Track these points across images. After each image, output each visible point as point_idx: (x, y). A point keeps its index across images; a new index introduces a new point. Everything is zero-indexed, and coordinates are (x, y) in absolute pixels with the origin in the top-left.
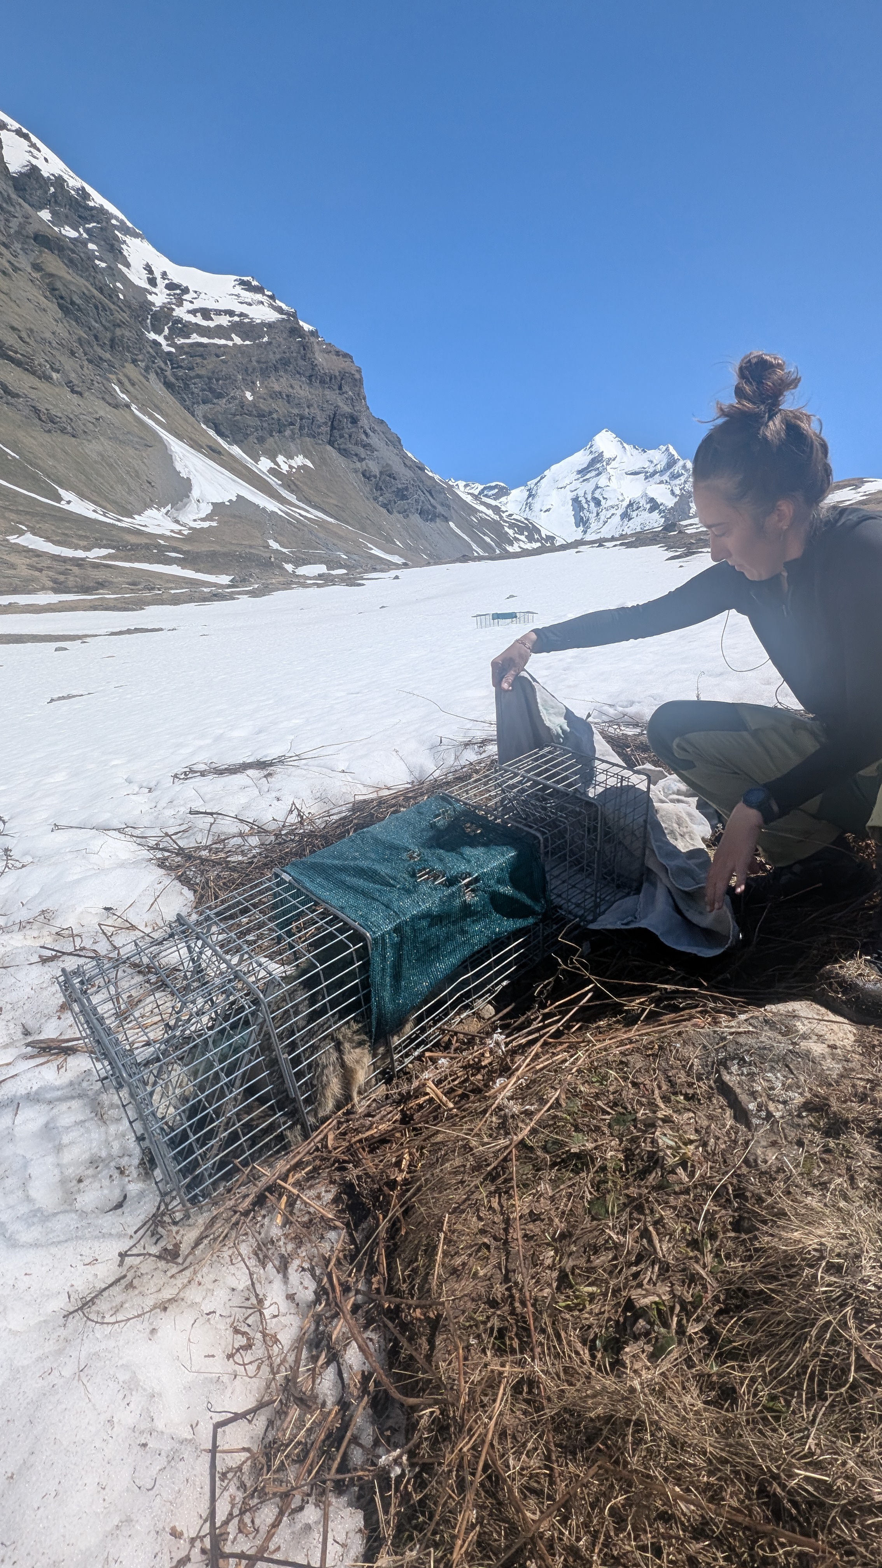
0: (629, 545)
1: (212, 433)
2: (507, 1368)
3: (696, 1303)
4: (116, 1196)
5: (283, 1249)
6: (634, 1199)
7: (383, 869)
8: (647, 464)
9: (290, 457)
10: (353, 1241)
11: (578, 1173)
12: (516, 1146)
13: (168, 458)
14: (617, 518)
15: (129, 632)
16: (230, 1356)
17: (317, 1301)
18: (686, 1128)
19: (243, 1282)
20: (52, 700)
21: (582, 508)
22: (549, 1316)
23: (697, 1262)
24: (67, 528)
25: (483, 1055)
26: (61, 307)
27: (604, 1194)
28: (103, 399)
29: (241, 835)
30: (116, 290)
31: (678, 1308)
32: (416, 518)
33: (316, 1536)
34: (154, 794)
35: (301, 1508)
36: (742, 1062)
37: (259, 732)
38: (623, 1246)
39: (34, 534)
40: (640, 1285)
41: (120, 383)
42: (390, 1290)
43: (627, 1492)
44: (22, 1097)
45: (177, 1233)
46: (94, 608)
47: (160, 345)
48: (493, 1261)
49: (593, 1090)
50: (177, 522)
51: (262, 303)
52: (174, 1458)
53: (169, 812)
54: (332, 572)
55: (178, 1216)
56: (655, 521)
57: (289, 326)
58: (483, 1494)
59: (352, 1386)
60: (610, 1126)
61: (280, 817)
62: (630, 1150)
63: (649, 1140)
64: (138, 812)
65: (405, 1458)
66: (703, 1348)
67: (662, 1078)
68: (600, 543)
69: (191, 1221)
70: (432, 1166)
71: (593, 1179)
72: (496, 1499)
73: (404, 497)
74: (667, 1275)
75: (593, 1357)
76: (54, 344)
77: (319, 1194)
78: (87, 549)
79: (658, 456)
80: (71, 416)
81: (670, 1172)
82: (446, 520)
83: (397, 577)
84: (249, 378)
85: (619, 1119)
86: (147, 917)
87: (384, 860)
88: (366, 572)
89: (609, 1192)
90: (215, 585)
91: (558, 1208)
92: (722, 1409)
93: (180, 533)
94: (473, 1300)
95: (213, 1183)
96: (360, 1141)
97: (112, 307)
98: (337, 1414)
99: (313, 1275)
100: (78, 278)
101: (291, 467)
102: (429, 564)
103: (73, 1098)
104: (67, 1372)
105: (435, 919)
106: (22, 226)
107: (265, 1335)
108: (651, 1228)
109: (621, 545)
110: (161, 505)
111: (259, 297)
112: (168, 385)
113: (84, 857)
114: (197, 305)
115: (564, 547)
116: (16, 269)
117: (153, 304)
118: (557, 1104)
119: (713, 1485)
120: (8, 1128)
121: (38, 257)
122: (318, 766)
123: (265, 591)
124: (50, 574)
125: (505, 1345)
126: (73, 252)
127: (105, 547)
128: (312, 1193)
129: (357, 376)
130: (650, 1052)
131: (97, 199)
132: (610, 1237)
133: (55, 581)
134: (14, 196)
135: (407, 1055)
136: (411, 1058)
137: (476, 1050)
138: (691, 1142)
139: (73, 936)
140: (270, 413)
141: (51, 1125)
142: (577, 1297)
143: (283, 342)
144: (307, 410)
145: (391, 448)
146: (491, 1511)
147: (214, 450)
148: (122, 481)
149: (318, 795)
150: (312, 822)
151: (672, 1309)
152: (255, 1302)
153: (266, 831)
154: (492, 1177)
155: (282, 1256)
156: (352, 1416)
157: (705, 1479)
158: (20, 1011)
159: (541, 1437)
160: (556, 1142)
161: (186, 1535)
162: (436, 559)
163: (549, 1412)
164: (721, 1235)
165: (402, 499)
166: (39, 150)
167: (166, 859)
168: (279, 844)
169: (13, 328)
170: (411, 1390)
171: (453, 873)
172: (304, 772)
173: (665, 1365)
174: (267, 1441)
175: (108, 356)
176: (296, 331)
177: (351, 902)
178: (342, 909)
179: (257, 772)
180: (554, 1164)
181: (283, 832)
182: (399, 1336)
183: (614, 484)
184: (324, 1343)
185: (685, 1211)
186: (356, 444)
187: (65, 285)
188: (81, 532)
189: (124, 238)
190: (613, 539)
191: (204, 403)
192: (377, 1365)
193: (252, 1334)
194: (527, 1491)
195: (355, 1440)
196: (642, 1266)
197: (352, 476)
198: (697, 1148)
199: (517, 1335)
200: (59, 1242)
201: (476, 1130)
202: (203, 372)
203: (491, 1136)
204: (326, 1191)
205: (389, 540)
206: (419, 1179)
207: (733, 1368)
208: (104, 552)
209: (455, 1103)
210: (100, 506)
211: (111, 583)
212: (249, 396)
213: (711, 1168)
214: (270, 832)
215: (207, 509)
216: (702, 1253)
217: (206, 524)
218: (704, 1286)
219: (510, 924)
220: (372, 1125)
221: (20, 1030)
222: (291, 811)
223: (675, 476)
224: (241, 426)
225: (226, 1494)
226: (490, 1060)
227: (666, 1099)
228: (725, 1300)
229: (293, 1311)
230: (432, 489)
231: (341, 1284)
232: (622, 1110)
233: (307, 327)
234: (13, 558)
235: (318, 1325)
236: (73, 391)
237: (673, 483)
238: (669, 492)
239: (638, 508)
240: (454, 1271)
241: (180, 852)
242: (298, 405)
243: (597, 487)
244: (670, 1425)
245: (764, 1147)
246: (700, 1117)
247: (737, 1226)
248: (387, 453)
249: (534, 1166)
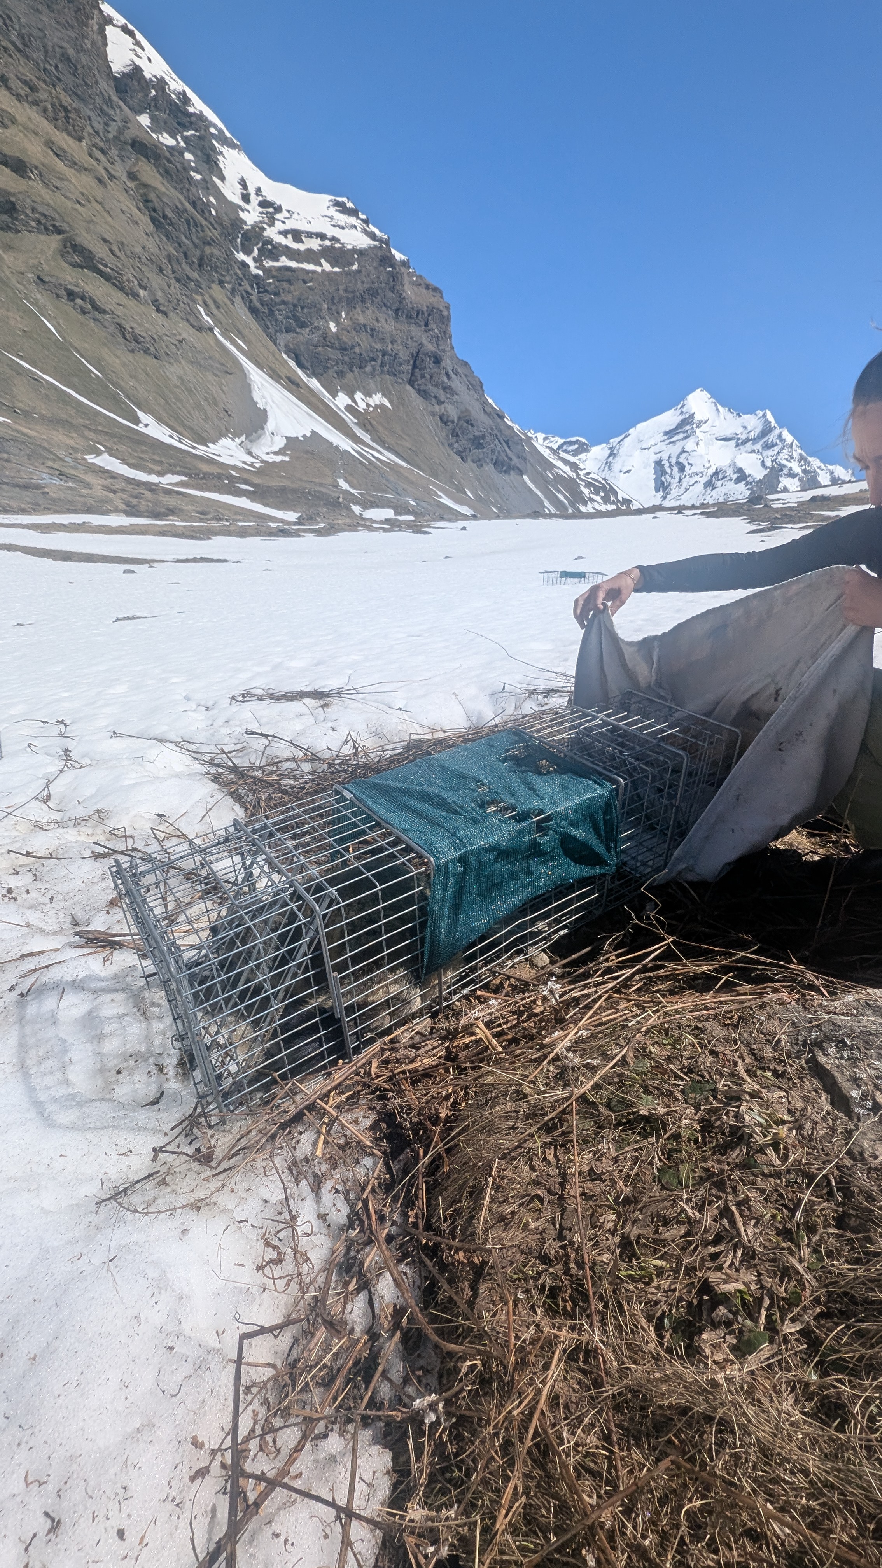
0: (709, 515)
1: (292, 363)
2: (564, 1333)
3: (793, 1300)
4: (153, 1092)
5: (317, 1168)
6: (714, 1174)
7: (452, 798)
8: (740, 430)
9: (368, 394)
10: (389, 1170)
11: (646, 1137)
12: (577, 1100)
13: (246, 387)
14: (700, 487)
15: (195, 560)
16: (260, 1268)
17: (351, 1226)
18: (778, 1106)
19: (276, 1196)
20: (118, 620)
21: (664, 472)
22: (610, 1284)
23: (792, 1253)
24: (143, 452)
25: (534, 1002)
26: (153, 219)
27: (677, 1164)
28: (188, 320)
29: (294, 760)
30: (209, 204)
31: (767, 1302)
32: (489, 468)
33: (343, 1472)
34: (211, 713)
35: (325, 1436)
36: (841, 1044)
37: (318, 664)
38: (700, 1222)
39: (111, 455)
40: (720, 1268)
41: (206, 305)
42: (428, 1227)
43: (704, 1497)
44: (67, 982)
45: (212, 1136)
46: (163, 534)
47: (249, 266)
48: (547, 1215)
49: (665, 1053)
50: (250, 454)
51: (355, 227)
52: (201, 1367)
53: (225, 731)
54: (399, 518)
55: (214, 1120)
56: (740, 493)
57: (380, 254)
58: (529, 1462)
59: (383, 1318)
60: (683, 1092)
61: (335, 747)
62: (708, 1121)
63: (732, 1114)
64: (195, 728)
65: (441, 1405)
66: (800, 1352)
67: (744, 1050)
68: (680, 510)
69: (227, 1127)
70: (481, 1107)
71: (665, 1145)
72: (544, 1470)
73: (480, 446)
74: (753, 1262)
75: (660, 1336)
76: (144, 259)
77: (357, 1118)
78: (161, 474)
79: (752, 423)
80: (155, 337)
81: (757, 1152)
82: (521, 473)
83: (464, 528)
84: (334, 308)
85: (696, 1087)
86: (200, 829)
87: (452, 788)
88: (434, 520)
89: (683, 1162)
90: (282, 521)
91: (621, 1171)
92: (830, 1427)
93: (252, 465)
94: (522, 1252)
95: (251, 1092)
96: (404, 1072)
97: (204, 223)
98: (365, 1343)
99: (347, 1200)
100: (172, 190)
101: (368, 405)
102: (498, 517)
103: (116, 990)
104: (97, 1260)
105: (502, 854)
106: (120, 131)
107: (296, 1253)
108: (734, 1208)
109: (701, 514)
110: (236, 435)
111: (352, 220)
112: (253, 310)
113: (140, 765)
114: (289, 225)
115: (641, 512)
116: (112, 177)
117: (245, 222)
118: (624, 1061)
119: (814, 1510)
120: (52, 1011)
121: (134, 165)
122: (376, 701)
123: (331, 530)
124: (124, 496)
125: (557, 1305)
126: (170, 161)
127: (178, 473)
128: (350, 1116)
129: (445, 313)
130: (728, 1022)
131: (198, 105)
132: (683, 1210)
133: (128, 504)
134: (115, 98)
135: (455, 992)
136: (459, 995)
137: (529, 997)
138: (784, 1122)
139: (125, 837)
140: (353, 347)
141: (95, 1014)
142: (642, 1269)
143: (373, 271)
144: (390, 346)
145: (472, 392)
146: (538, 1483)
147: (292, 382)
148: (199, 407)
149: (374, 729)
150: (366, 755)
151: (760, 1301)
152: (288, 1217)
153: (319, 759)
154: (549, 1128)
155: (316, 1176)
156: (381, 1349)
157: (804, 1501)
158: (71, 902)
159: (600, 1413)
160: (622, 1101)
161: (207, 1446)
162: (506, 513)
163: (610, 1390)
164: (821, 1230)
165: (477, 448)
166: (143, 49)
167: (220, 774)
168: (332, 773)
169: (105, 241)
170: (451, 1334)
171: (525, 808)
172: (360, 706)
173: (754, 1362)
174: (291, 1358)
175: (195, 275)
176: (387, 260)
177: (415, 825)
178: (405, 831)
179: (313, 701)
180: (617, 1125)
181: (337, 762)
182: (437, 1276)
183: (701, 449)
184: (356, 1268)
185: (775, 1197)
186: (437, 385)
187: (158, 197)
188: (157, 458)
189: (221, 148)
190: (693, 507)
191: (288, 330)
192: (412, 1302)
193: (283, 1249)
194: (582, 1469)
195: (384, 1375)
196: (722, 1248)
197: (429, 419)
198: (790, 1129)
199: (570, 1297)
200: (95, 1129)
201: (531, 1077)
202: (288, 298)
203: (547, 1084)
204: (364, 1117)
205: (460, 490)
206: (465, 1118)
207: (839, 1381)
208: (177, 478)
209: (504, 1048)
210: (176, 431)
211: (181, 510)
212: (333, 327)
213: (808, 1154)
214: (323, 760)
215: (280, 443)
216: (798, 1246)
217: (278, 458)
218: (801, 1283)
219: (576, 871)
220: (416, 1057)
221: (69, 920)
222: (346, 742)
223: (768, 446)
224: (322, 358)
225: (250, 1408)
226: (542, 1009)
227: (752, 1073)
228: (826, 1303)
229: (323, 1231)
230: (510, 440)
231: (376, 1212)
232: (698, 1078)
233: (399, 256)
234: (89, 478)
235: (348, 1249)
236: (158, 311)
237: (765, 453)
238: (759, 463)
239: (724, 478)
240: (502, 1219)
241: (234, 769)
242: (382, 340)
243: (683, 451)
244: (763, 1432)
245: (872, 1140)
246: (793, 1098)
247: (841, 1222)
248: (466, 397)
249: (595, 1122)
